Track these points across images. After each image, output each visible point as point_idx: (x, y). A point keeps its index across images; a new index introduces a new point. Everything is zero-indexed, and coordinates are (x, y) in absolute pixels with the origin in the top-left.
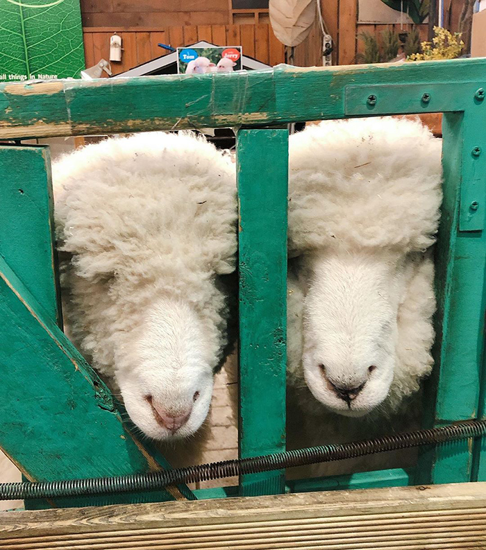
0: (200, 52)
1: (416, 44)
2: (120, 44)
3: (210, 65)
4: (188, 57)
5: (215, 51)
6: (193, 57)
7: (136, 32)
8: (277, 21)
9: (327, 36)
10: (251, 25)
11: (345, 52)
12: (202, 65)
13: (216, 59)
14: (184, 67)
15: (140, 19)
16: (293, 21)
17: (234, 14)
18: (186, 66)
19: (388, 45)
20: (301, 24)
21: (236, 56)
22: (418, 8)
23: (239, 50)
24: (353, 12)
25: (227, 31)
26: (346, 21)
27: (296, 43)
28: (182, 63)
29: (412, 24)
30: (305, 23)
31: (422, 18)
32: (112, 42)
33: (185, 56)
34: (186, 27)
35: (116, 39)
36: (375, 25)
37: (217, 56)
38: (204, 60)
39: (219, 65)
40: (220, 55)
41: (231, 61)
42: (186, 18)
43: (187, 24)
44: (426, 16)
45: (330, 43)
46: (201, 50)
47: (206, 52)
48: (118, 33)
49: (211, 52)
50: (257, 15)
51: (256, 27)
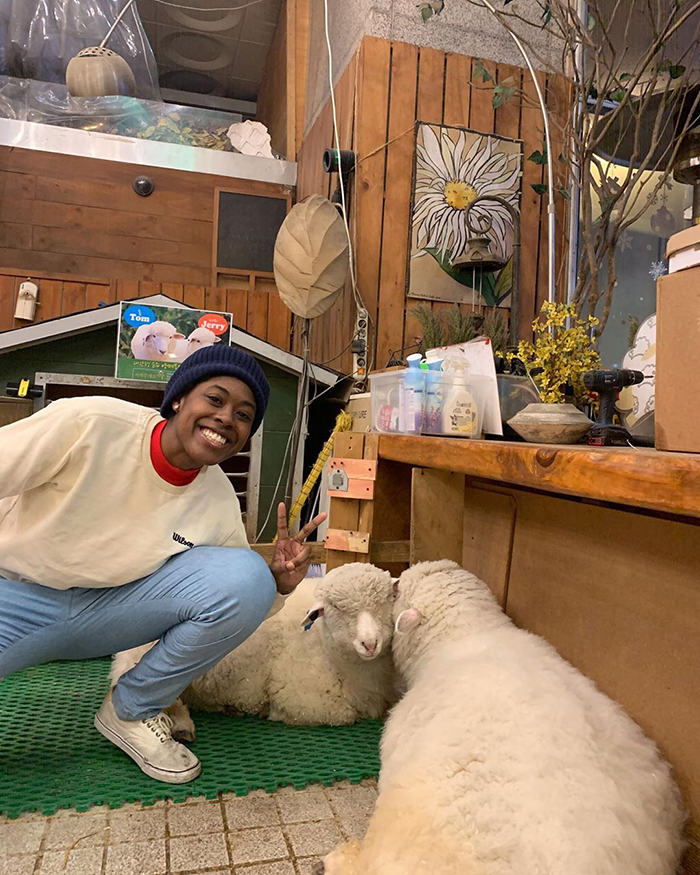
0: (159, 313)
1: (499, 333)
2: (35, 296)
3: (176, 336)
4: (138, 319)
5: (187, 314)
6: (147, 319)
7: (64, 281)
8: (287, 278)
9: (362, 310)
10: (243, 291)
11: (387, 336)
12: (161, 334)
13: (187, 328)
14: (130, 333)
15: (74, 263)
16: (313, 279)
17: (218, 274)
18: (134, 332)
19: (457, 330)
20: (323, 285)
21: (223, 327)
22: (492, 285)
23: (228, 318)
24: (401, 278)
25: (207, 295)
26: (389, 291)
27: (314, 314)
28: (127, 327)
29: (485, 307)
30: (331, 285)
31: (498, 300)
32: (21, 291)
33: (133, 315)
34: (144, 283)
35: (30, 287)
36: (432, 302)
37: (189, 323)
38: (166, 327)
39: (190, 337)
40: (195, 321)
41: (212, 334)
42: (146, 272)
43: (146, 278)
44: (505, 296)
45: (366, 319)
46: (163, 310)
47: (171, 314)
48: (33, 279)
49: (180, 315)
50: (252, 279)
51: (251, 295)
